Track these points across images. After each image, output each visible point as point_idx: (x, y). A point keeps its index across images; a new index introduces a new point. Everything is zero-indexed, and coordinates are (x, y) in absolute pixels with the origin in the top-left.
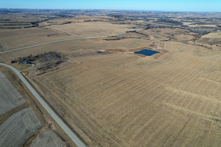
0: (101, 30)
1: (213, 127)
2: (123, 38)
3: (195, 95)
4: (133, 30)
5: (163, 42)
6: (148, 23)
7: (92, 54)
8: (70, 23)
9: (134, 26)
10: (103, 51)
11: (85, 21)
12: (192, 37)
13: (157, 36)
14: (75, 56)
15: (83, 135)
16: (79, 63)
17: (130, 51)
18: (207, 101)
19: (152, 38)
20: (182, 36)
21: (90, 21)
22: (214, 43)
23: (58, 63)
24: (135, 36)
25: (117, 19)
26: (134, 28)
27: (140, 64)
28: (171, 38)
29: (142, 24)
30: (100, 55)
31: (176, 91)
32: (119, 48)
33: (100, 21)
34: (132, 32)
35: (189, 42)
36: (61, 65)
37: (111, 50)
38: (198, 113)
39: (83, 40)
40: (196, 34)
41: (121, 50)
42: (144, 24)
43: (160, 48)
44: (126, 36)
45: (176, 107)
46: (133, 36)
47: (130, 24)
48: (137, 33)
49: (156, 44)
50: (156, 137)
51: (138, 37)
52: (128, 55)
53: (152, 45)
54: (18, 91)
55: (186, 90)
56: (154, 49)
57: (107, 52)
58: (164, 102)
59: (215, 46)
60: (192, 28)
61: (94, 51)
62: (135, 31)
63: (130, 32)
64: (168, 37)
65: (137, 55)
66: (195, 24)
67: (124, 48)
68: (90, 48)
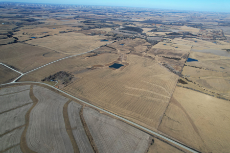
0: (80, 45)
1: (140, 99)
5: (126, 55)
7: (85, 70)
8: (48, 36)
9: (104, 37)
10: (90, 67)
12: (145, 48)
13: (122, 49)
17: (106, 65)
18: (141, 91)
19: (119, 51)
20: (140, 47)
22: (157, 54)
23: (70, 79)
24: (107, 51)
26: (104, 40)
28: (132, 50)
29: (110, 34)
30: (89, 70)
31: (129, 88)
32: (99, 64)
35: (143, 54)
36: (72, 80)
37: (95, 66)
40: (150, 44)
42: (112, 34)
43: (124, 61)
44: (100, 50)
46: (105, 50)
48: (108, 47)
49: (122, 57)
51: (110, 51)
52: (106, 70)
53: (119, 59)
56: (120, 63)
57: (93, 68)
60: (148, 36)
61: (85, 68)
62: (106, 46)
63: (103, 46)
64: (130, 49)
65: (111, 69)
67: (102, 64)
68: (82, 66)
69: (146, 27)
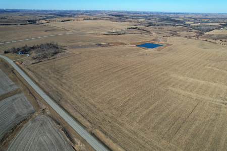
1: (224, 111)
2: (125, 33)
3: (202, 82)
4: (134, 27)
5: (165, 38)
6: (150, 21)
7: (92, 46)
8: (69, 20)
9: (136, 24)
10: (104, 44)
11: (85, 19)
12: (195, 34)
13: (160, 32)
14: (73, 47)
15: (81, 119)
16: (78, 53)
17: (131, 44)
18: (216, 87)
19: (154, 34)
20: (185, 33)
21: (90, 19)
22: (218, 39)
23: (55, 53)
24: (137, 32)
25: (118, 18)
27: (143, 55)
28: (174, 34)
30: (100, 47)
32: (120, 41)
33: (100, 19)
34: (134, 28)
35: (192, 38)
36: (58, 55)
37: (112, 43)
38: (207, 98)
39: (82, 34)
41: (122, 44)
42: (146, 22)
43: (164, 42)
44: (127, 32)
45: (183, 92)
46: (134, 32)
47: (131, 22)
48: (139, 29)
49: (159, 39)
50: (164, 119)
51: (140, 33)
52: (130, 48)
53: (154, 40)
54: (10, 78)
55: (192, 77)
56: (157, 43)
57: (108, 45)
58: (170, 88)
59: (219, 41)
60: (194, 26)
61: (93, 44)
62: (136, 28)
63: (131, 28)
64: (171, 33)
65: (139, 48)
66: (197, 23)
67: (125, 42)
68: (90, 41)
69: (189, 21)
